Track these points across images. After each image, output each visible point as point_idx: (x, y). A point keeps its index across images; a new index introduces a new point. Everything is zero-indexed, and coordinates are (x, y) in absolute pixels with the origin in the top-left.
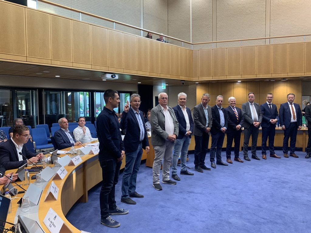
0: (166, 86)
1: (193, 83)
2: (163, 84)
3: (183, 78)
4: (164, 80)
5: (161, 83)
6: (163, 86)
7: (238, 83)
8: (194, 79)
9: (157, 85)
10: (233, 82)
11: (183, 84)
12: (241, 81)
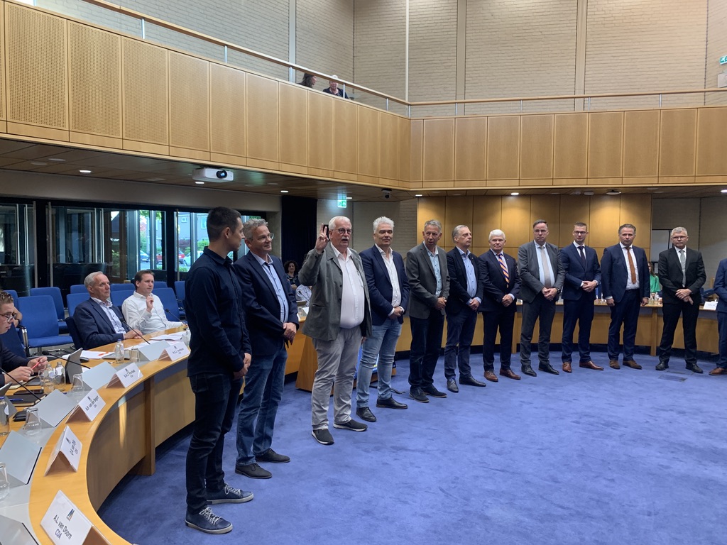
0: (348, 201)
1: (410, 195)
2: (340, 196)
3: (386, 183)
4: (344, 187)
5: (337, 193)
6: (340, 201)
7: (511, 198)
8: (413, 187)
9: (327, 198)
10: (501, 195)
11: (387, 196)
12: (518, 194)
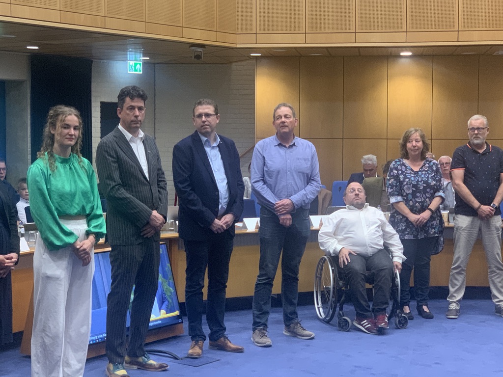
0: (145, 63)
1: (243, 55)
2: (130, 55)
3: (196, 36)
5: (125, 50)
6: (132, 63)
7: (403, 60)
9: (110, 58)
10: (386, 56)
11: (198, 57)
12: (410, 54)
